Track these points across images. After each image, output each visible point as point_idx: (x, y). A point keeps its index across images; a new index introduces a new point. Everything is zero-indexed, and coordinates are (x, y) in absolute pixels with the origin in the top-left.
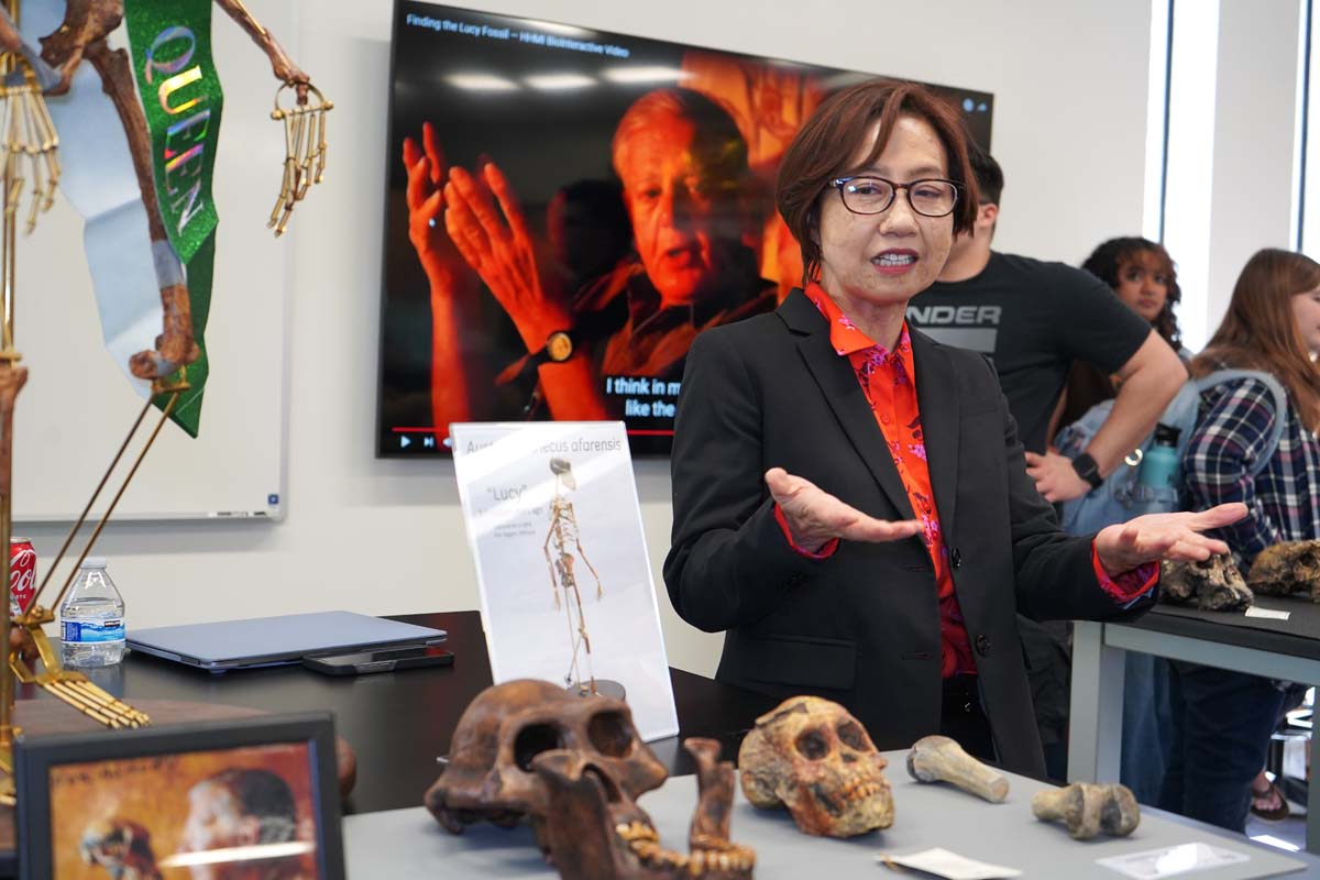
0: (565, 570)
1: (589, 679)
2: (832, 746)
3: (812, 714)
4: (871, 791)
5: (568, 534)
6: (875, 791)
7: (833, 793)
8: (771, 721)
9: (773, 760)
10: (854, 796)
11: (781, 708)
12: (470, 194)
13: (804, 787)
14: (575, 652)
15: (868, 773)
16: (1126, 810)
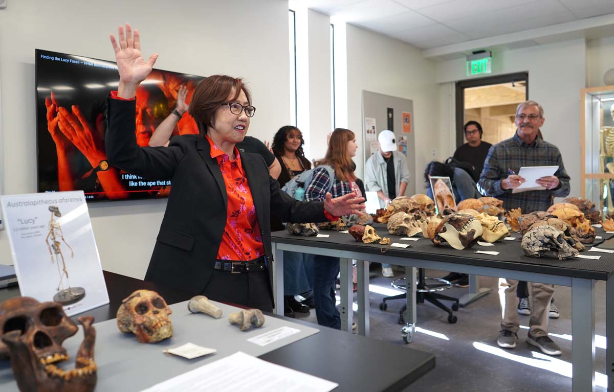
0: (56, 248)
1: (68, 288)
2: (150, 308)
3: (142, 297)
4: (163, 325)
5: (57, 234)
6: (164, 324)
7: (149, 326)
8: (128, 301)
9: (128, 316)
10: (156, 327)
11: (132, 296)
12: (67, 116)
13: (139, 326)
14: (61, 278)
15: (162, 318)
16: (259, 318)
